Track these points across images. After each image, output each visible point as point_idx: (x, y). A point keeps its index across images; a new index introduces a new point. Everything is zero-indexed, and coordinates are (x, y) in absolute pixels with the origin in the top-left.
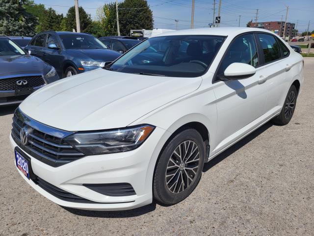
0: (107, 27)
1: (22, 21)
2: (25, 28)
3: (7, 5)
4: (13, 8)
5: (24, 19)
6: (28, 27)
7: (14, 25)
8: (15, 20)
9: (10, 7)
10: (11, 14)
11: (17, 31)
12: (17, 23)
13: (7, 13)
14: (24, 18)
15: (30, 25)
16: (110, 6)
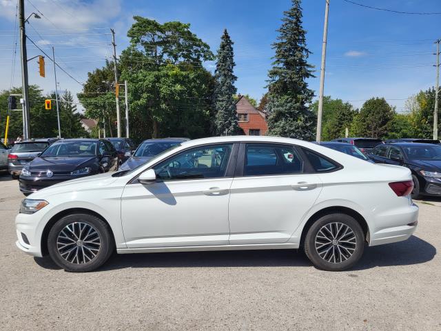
0: (419, 123)
1: (301, 120)
2: (303, 128)
3: (289, 105)
4: (294, 107)
5: (302, 119)
6: (306, 127)
7: (291, 126)
8: (294, 120)
9: (290, 107)
10: (291, 114)
11: (293, 131)
12: (295, 123)
13: (287, 113)
14: (304, 117)
15: (308, 124)
16: (430, 92)
